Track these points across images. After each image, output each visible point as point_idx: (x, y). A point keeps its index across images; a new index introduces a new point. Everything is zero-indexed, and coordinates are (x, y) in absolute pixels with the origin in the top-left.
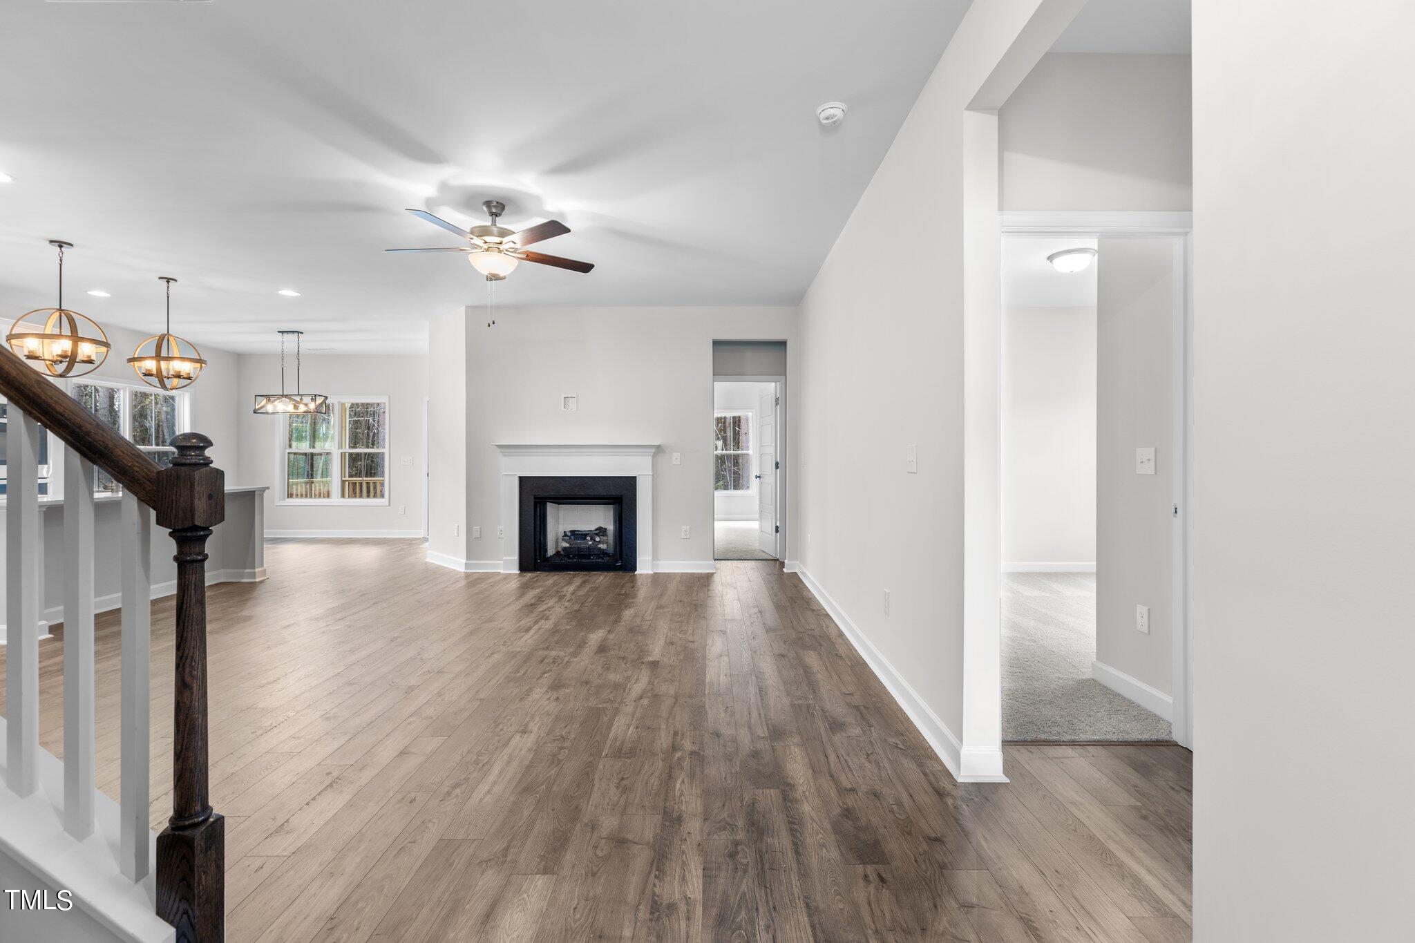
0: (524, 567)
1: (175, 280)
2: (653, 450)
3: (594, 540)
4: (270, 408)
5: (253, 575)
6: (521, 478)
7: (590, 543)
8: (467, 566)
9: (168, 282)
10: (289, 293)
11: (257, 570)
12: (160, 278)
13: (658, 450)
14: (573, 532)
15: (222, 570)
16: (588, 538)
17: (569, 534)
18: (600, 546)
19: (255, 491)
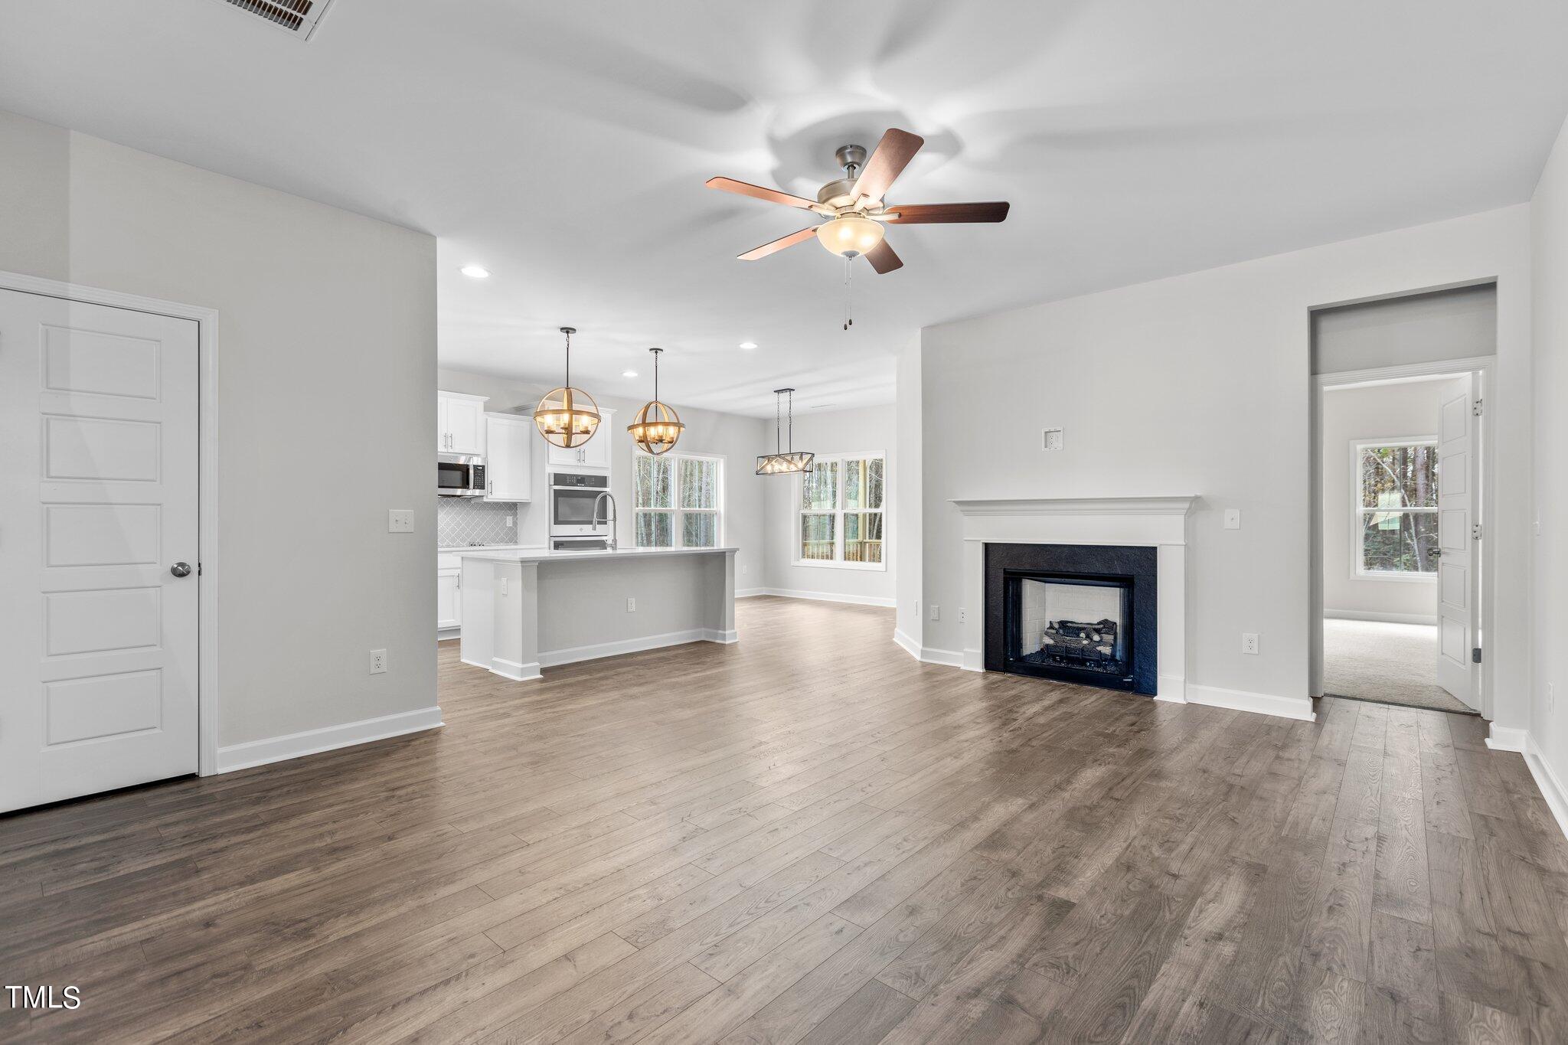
0: (990, 665)
1: (662, 350)
2: (1186, 505)
3: (1091, 640)
4: (769, 469)
5: (724, 637)
6: (987, 546)
7: (1085, 642)
8: (923, 654)
9: (656, 352)
10: (748, 345)
11: (727, 632)
12: (651, 350)
13: (1196, 505)
14: (1063, 624)
15: (703, 629)
16: (1083, 635)
17: (1056, 626)
18: (1099, 648)
19: (725, 552)
